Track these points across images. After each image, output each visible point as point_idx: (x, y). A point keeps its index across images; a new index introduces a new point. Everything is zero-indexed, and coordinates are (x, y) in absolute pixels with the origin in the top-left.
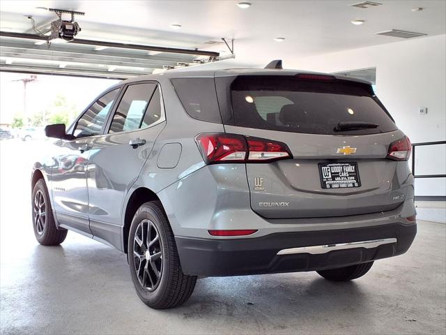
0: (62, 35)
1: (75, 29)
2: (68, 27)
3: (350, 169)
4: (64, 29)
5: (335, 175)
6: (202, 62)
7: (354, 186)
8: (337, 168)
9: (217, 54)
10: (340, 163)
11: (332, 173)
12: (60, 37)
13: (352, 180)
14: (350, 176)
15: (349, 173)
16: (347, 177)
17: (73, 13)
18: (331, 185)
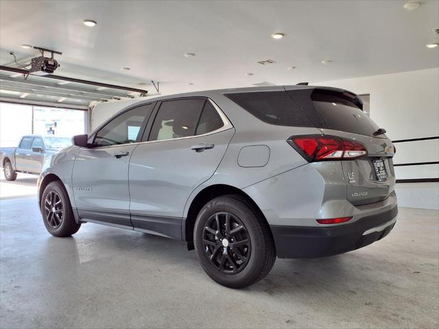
0: (45, 68)
1: (55, 65)
2: (50, 63)
3: (382, 164)
4: (47, 64)
6: (132, 97)
9: (146, 92)
11: (378, 168)
12: (43, 70)
13: (384, 173)
14: (383, 170)
15: (382, 167)
17: (53, 52)
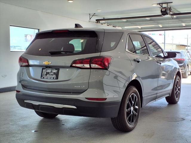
3: (55, 71)
5: (47, 73)
7: (53, 79)
8: (49, 71)
10: (51, 68)
11: (46, 72)
13: (54, 76)
14: (54, 74)
15: (54, 73)
16: (52, 75)
18: (44, 77)
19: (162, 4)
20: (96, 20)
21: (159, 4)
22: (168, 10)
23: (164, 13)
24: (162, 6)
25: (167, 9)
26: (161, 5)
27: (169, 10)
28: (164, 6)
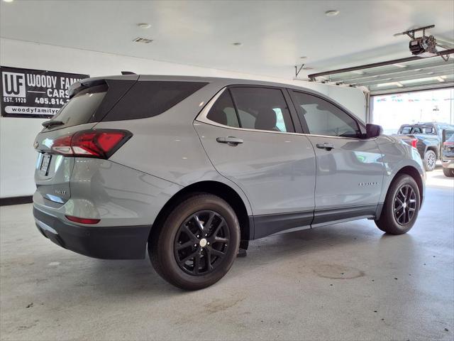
19: (413, 31)
20: (309, 76)
21: (408, 33)
22: (424, 42)
23: (417, 49)
24: (413, 37)
25: (422, 41)
26: (411, 34)
27: (426, 42)
28: (418, 34)
